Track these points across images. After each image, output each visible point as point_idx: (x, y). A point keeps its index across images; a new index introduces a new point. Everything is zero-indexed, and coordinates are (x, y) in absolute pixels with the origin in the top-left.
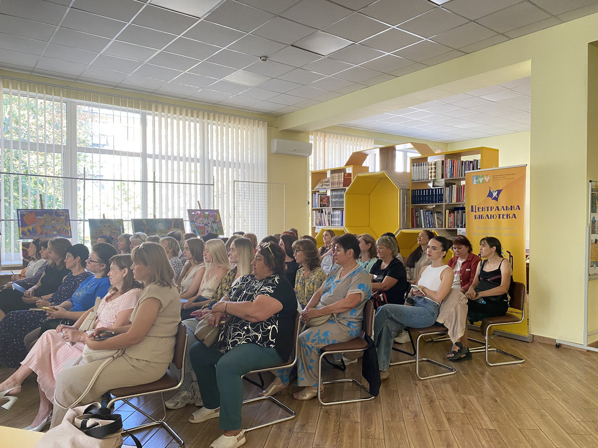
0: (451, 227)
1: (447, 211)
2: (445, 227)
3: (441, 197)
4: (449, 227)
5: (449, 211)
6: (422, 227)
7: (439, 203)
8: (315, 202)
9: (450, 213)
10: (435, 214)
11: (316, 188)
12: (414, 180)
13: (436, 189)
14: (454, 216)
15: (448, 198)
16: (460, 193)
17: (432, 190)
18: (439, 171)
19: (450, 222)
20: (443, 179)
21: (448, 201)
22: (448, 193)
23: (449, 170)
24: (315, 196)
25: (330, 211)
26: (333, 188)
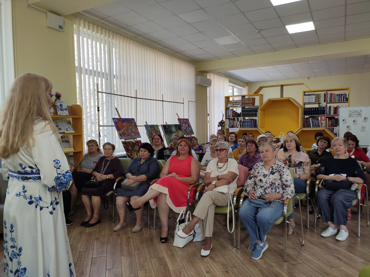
0: (330, 127)
1: (327, 119)
2: (326, 127)
3: (324, 112)
4: (328, 127)
6: (310, 127)
7: (322, 114)
8: (229, 114)
9: (329, 119)
10: (319, 120)
11: (229, 106)
12: (305, 103)
13: (320, 108)
14: (332, 121)
15: (328, 112)
16: (335, 110)
17: (318, 108)
18: (322, 99)
19: (329, 124)
20: (325, 103)
21: (328, 114)
22: (328, 110)
23: (329, 98)
24: (228, 110)
25: (241, 119)
26: (244, 106)
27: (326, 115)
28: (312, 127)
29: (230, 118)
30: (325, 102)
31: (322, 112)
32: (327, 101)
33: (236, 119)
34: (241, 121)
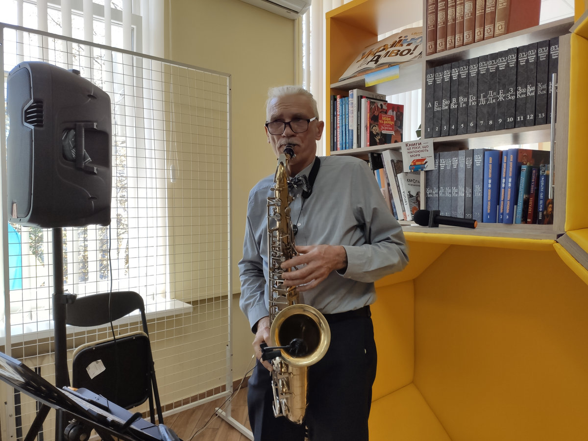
8: (346, 125)
11: (349, 73)
24: (345, 105)
25: (423, 155)
26: (446, 49)
29: (355, 149)
33: (387, 157)
34: (417, 168)
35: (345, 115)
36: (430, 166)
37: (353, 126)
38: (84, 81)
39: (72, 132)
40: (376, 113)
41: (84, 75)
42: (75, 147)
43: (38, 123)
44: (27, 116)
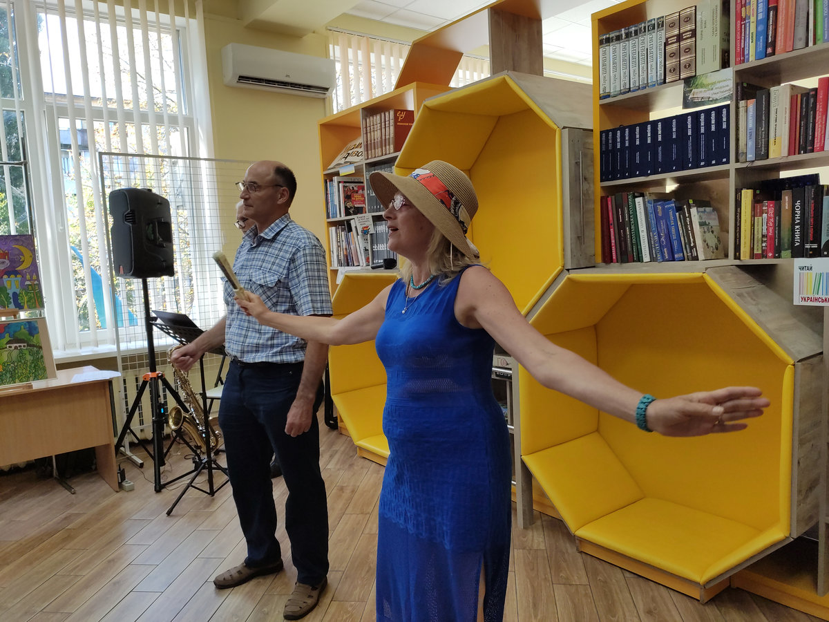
0: (763, 255)
1: (747, 195)
2: (737, 257)
3: (719, 144)
4: (753, 256)
5: (755, 195)
6: (640, 259)
7: (708, 164)
8: (333, 201)
9: (756, 201)
10: (694, 211)
11: (332, 165)
12: (608, 96)
13: (696, 115)
14: (778, 212)
15: (751, 144)
16: (805, 117)
17: (681, 119)
18: (709, 43)
19: (758, 236)
20: (729, 73)
21: (751, 156)
22: (752, 124)
23: (753, 28)
24: (332, 186)
25: (367, 224)
26: (372, 158)
27: (732, 166)
28: (646, 258)
29: (338, 218)
30: (725, 64)
31: (708, 146)
32: (742, 56)
34: (366, 231)
35: (332, 194)
36: (372, 231)
37: (336, 203)
38: (155, 195)
39: (151, 225)
40: (349, 193)
41: (155, 191)
42: (153, 233)
43: (134, 222)
44: (126, 218)
